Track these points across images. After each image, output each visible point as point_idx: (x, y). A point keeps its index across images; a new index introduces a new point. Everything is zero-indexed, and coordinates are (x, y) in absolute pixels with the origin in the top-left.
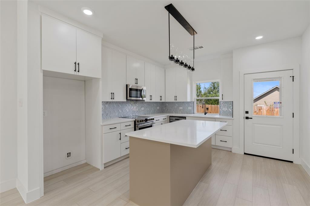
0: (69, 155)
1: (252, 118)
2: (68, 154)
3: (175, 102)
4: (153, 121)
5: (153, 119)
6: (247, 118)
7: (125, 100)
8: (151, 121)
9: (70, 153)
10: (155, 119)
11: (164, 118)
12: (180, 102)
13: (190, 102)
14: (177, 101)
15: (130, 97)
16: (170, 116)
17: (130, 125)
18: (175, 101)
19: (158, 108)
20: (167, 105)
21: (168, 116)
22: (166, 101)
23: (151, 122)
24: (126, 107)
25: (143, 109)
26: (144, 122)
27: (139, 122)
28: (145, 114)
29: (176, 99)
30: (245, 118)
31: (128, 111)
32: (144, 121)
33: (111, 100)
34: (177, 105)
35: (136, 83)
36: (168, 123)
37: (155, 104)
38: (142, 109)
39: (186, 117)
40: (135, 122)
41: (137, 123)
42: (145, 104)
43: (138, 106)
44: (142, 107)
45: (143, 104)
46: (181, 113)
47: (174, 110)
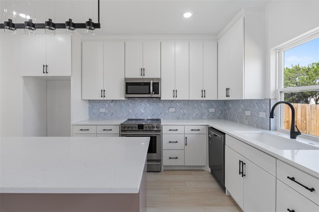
7: (123, 99)
21: (207, 125)
27: (126, 128)
31: (143, 111)
32: (136, 127)
34: (242, 106)
39: (225, 134)
42: (178, 104)
43: (162, 105)
44: (170, 107)
45: (172, 104)
46: (247, 123)
47: (238, 116)
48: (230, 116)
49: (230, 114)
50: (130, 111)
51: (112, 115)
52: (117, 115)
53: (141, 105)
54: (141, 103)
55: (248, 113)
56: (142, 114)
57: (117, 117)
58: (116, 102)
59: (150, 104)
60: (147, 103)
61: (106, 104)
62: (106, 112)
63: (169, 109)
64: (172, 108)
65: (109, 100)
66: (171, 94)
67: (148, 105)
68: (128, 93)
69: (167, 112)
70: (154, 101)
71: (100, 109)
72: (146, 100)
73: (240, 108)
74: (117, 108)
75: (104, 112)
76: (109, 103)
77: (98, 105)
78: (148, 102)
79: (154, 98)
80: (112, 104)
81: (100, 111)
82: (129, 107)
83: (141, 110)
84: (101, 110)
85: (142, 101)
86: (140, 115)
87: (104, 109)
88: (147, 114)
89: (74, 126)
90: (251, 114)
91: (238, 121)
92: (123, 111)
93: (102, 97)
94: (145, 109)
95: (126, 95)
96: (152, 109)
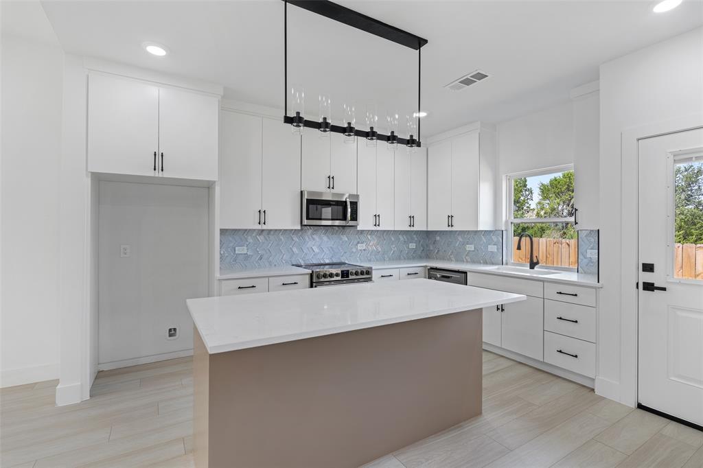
0: (172, 332)
1: (664, 289)
2: (170, 330)
3: (450, 231)
6: (649, 287)
7: (299, 227)
8: (363, 277)
9: (175, 329)
10: (377, 274)
11: (412, 270)
13: (490, 231)
14: (454, 229)
16: (432, 268)
17: (294, 283)
19: (413, 246)
20: (438, 238)
21: (425, 267)
24: (313, 243)
25: (363, 248)
26: (339, 278)
28: (370, 260)
29: (450, 224)
30: (641, 286)
31: (316, 250)
34: (460, 239)
35: (328, 188)
38: (359, 248)
39: (466, 273)
40: (311, 275)
43: (346, 239)
44: (358, 243)
45: (361, 236)
46: (469, 260)
47: (452, 252)
48: (437, 253)
49: (438, 251)
50: (295, 250)
51: (261, 258)
52: (271, 259)
54: (314, 236)
55: (470, 247)
56: (314, 255)
57: (270, 263)
58: (268, 234)
59: (328, 237)
60: (324, 236)
61: (249, 237)
62: (249, 253)
63: (357, 245)
64: (362, 243)
65: (255, 230)
66: (372, 221)
67: (325, 238)
68: (310, 217)
69: (354, 250)
70: (335, 231)
71: (237, 248)
72: (323, 230)
73: (456, 242)
74: (270, 245)
75: (245, 254)
76: (254, 235)
77: (231, 239)
79: (334, 227)
80: (261, 238)
81: (237, 252)
82: (293, 242)
83: (313, 248)
84: (238, 250)
87: (246, 248)
88: (323, 254)
89: (223, 282)
90: (475, 248)
91: (453, 259)
92: (282, 251)
93: (259, 223)
94: (320, 247)
95: (305, 222)
96: (331, 245)
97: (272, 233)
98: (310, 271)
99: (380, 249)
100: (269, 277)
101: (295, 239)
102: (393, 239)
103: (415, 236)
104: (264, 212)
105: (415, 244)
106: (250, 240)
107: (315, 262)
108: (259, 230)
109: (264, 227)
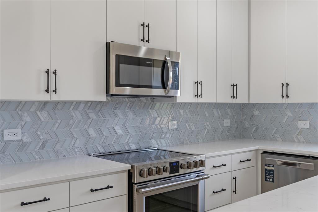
3: (283, 104)
4: (201, 168)
5: (202, 163)
7: (103, 98)
8: (195, 170)
10: (209, 164)
11: (244, 157)
12: (302, 104)
14: (289, 101)
15: (118, 84)
16: (265, 152)
17: (109, 187)
18: (284, 100)
19: (227, 122)
20: (256, 113)
21: (257, 151)
22: (252, 102)
23: (194, 175)
24: (116, 121)
25: (175, 127)
26: (167, 174)
27: (145, 174)
28: (183, 143)
29: (285, 95)
31: (120, 131)
32: (165, 170)
33: (46, 97)
34: (289, 113)
35: (143, 40)
36: (257, 194)
37: (215, 111)
38: (170, 127)
40: (130, 174)
41: (137, 179)
42: (182, 111)
44: (169, 120)
47: (278, 131)
48: (255, 131)
49: (257, 129)
50: (92, 132)
51: (43, 146)
52: (58, 146)
53: (116, 115)
54: (118, 112)
55: (304, 124)
56: (117, 138)
57: (57, 154)
59: (135, 113)
60: (129, 110)
61: (26, 114)
62: (25, 140)
63: (168, 123)
64: (173, 120)
67: (131, 115)
68: (121, 82)
69: (165, 130)
71: (6, 132)
73: (284, 118)
74: (57, 125)
75: (18, 141)
76: (33, 110)
78: (130, 108)
79: (142, 99)
80: (43, 115)
81: (6, 138)
82: (89, 121)
83: (115, 128)
84: (8, 135)
85: (117, 104)
86: (115, 142)
87: (20, 131)
88: (128, 137)
90: (311, 125)
91: (279, 139)
92: (74, 134)
93: (47, 91)
94: (123, 126)
95: (114, 90)
96: (138, 125)
97: (59, 106)
98: (128, 167)
99: (193, 128)
100: (69, 181)
101: (93, 116)
102: (207, 114)
103: (229, 110)
104: (55, 73)
105: (229, 121)
106: (27, 118)
107: (118, 148)
108: (40, 102)
109: (54, 97)
